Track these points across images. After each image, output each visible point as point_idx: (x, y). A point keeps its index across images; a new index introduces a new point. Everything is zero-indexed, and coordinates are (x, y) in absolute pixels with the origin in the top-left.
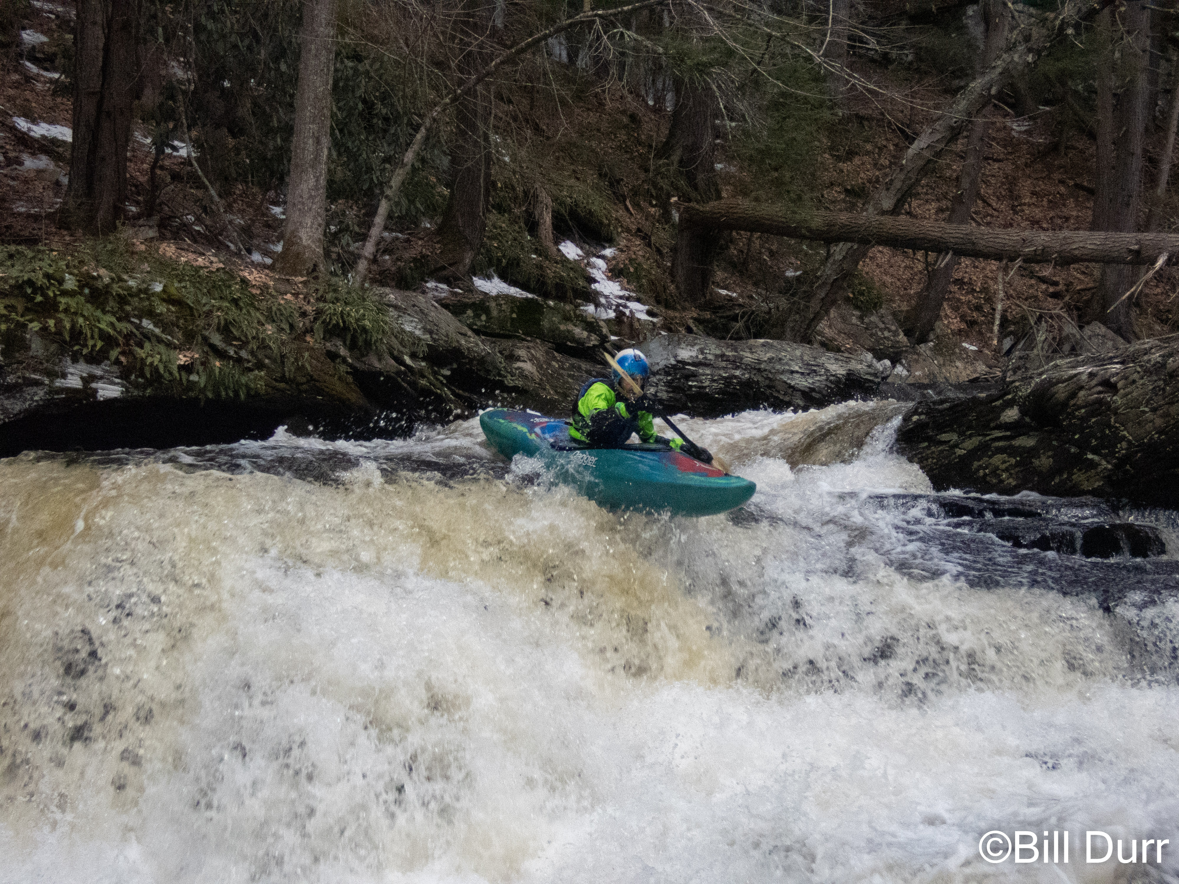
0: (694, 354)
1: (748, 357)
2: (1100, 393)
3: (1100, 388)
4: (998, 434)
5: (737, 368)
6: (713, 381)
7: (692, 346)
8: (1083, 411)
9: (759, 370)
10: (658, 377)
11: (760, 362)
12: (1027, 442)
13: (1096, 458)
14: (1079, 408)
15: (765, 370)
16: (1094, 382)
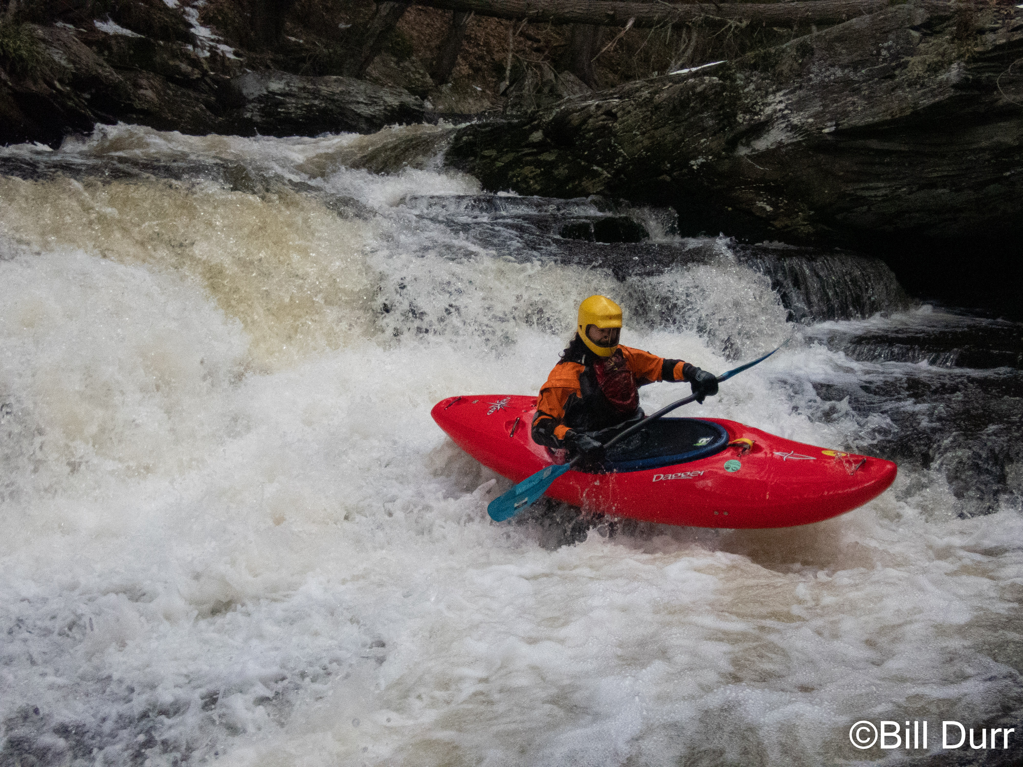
0: (282, 86)
1: (324, 90)
2: (603, 120)
3: (604, 117)
4: (527, 151)
5: (316, 98)
6: (297, 108)
7: (281, 80)
8: (592, 134)
9: (333, 101)
10: (253, 104)
11: (334, 94)
12: (550, 157)
13: (600, 169)
14: (589, 131)
15: (338, 101)
16: (599, 112)
